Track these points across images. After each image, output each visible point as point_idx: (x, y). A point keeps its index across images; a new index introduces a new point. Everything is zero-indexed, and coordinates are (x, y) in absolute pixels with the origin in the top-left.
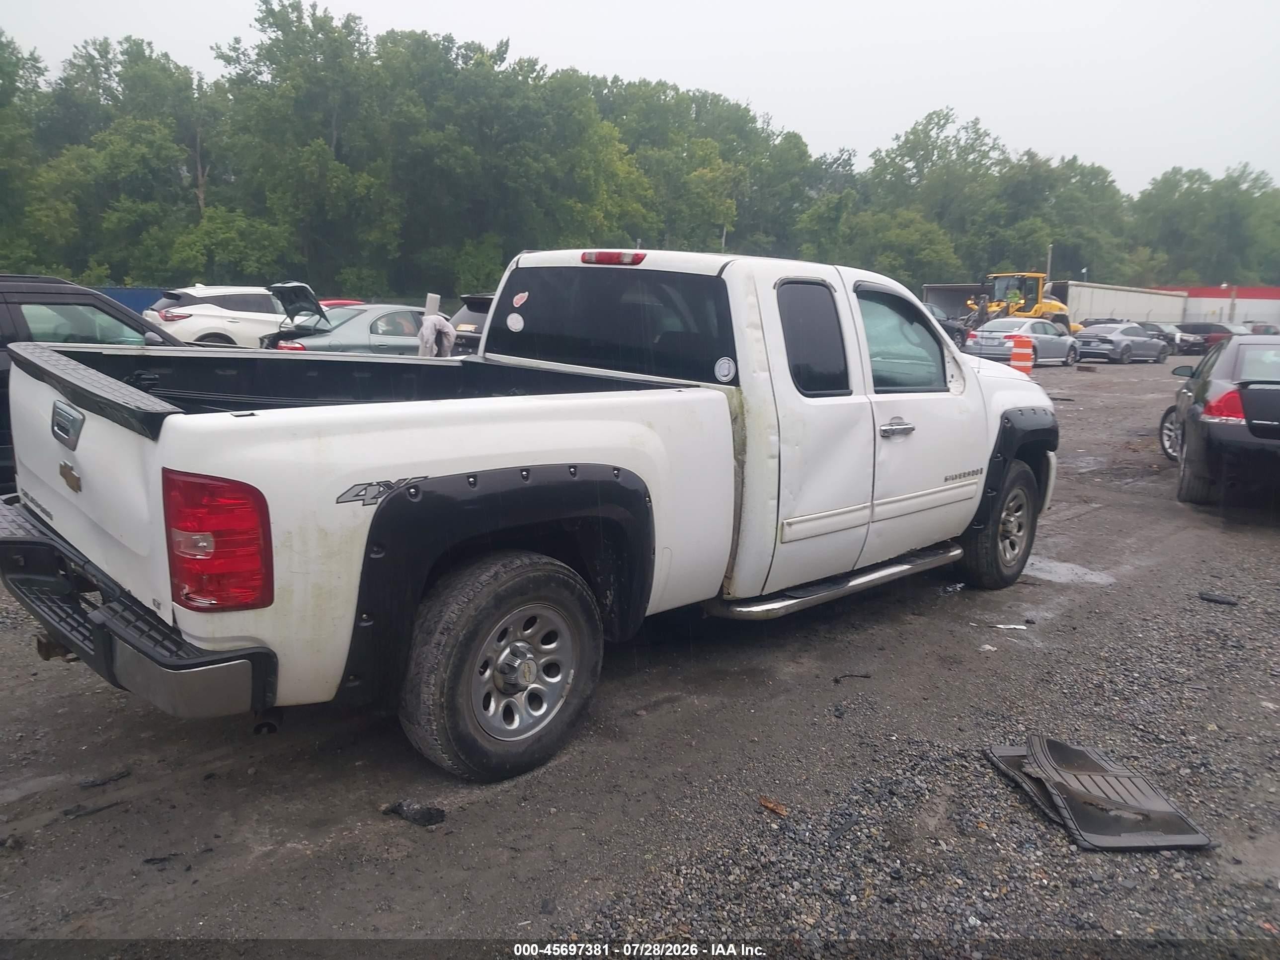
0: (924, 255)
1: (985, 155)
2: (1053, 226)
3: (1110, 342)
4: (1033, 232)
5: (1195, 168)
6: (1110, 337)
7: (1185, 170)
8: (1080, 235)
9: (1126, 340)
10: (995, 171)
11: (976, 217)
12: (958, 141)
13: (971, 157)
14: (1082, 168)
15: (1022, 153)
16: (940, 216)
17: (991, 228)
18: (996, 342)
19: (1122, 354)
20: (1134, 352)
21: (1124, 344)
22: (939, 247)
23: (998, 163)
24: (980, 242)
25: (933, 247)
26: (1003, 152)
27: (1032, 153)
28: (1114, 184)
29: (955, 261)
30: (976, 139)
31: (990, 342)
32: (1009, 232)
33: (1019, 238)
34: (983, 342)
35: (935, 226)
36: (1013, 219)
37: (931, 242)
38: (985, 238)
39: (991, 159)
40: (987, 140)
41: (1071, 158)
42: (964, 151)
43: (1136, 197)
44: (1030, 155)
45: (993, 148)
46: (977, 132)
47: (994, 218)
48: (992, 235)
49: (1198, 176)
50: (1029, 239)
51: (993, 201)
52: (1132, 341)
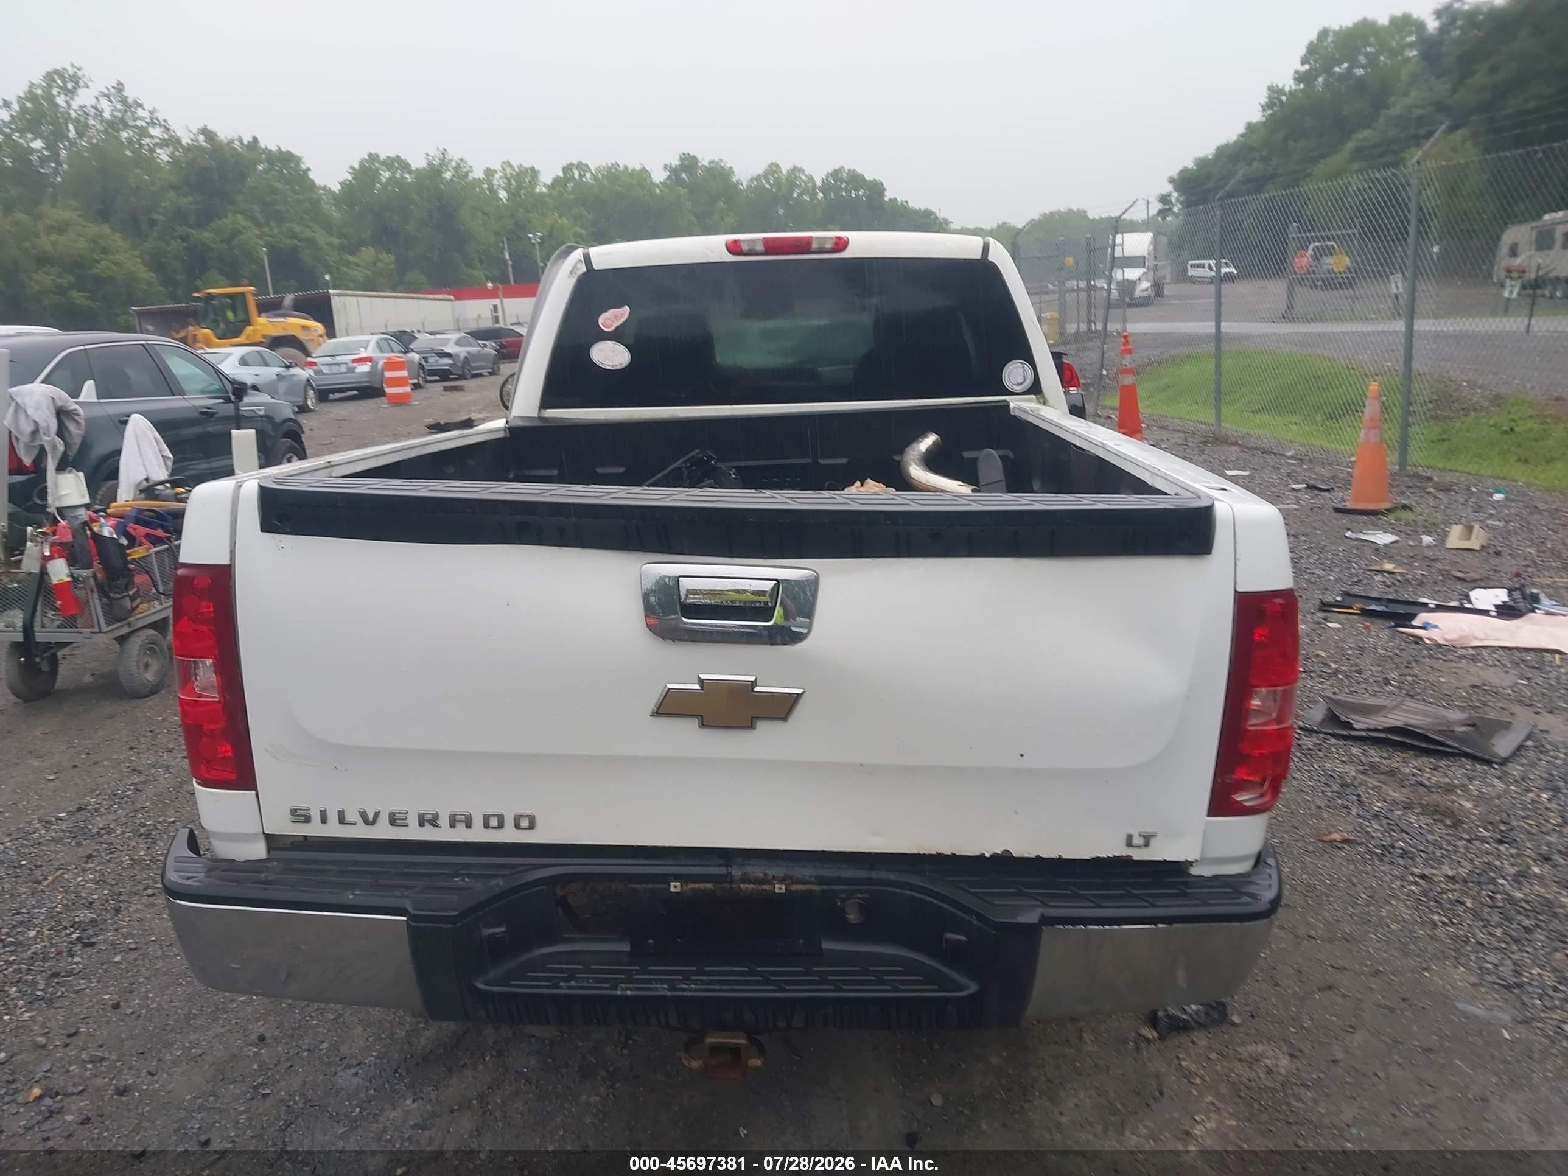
0: (103, 267)
1: (143, 132)
2: (258, 225)
3: (449, 355)
4: (235, 233)
5: (392, 155)
6: (448, 350)
7: (383, 157)
8: (293, 235)
9: (462, 351)
10: (163, 155)
11: (155, 216)
12: (99, 112)
13: (124, 135)
14: (268, 152)
15: (195, 131)
16: (104, 215)
17: (182, 230)
18: (343, 369)
19: (463, 368)
20: (473, 365)
21: (463, 355)
22: (119, 257)
23: (164, 143)
24: (169, 248)
25: (110, 257)
26: (167, 129)
27: (210, 132)
28: (309, 173)
29: (146, 275)
30: (126, 111)
31: (335, 369)
32: (206, 234)
33: (222, 241)
34: (325, 370)
35: (106, 229)
36: (206, 217)
37: (105, 251)
38: (175, 245)
39: (152, 137)
40: (140, 112)
41: (251, 139)
42: (115, 125)
43: (336, 188)
44: (206, 132)
45: (152, 123)
46: (124, 101)
47: (179, 215)
48: (184, 238)
49: (397, 164)
50: (236, 242)
51: (172, 194)
52: (468, 353)
